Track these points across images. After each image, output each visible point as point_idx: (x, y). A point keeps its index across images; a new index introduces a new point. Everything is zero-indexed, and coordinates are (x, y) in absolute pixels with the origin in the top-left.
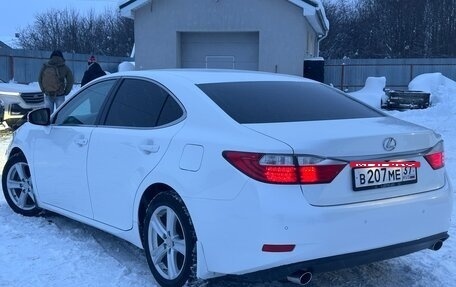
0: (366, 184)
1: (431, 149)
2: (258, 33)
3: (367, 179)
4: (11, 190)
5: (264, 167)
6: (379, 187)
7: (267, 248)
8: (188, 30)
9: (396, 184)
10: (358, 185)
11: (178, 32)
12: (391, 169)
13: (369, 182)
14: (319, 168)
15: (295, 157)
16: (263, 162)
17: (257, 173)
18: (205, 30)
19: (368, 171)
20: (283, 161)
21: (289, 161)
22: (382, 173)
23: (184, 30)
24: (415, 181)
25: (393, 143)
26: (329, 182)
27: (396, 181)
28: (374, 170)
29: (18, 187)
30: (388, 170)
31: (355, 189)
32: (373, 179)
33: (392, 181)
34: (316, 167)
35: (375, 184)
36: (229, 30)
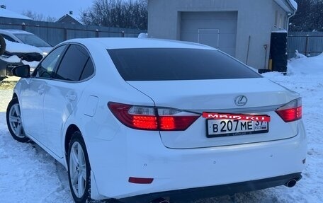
0: (219, 132)
1: (284, 105)
2: (237, 12)
3: (220, 128)
4: (12, 123)
5: (133, 116)
6: (231, 135)
7: (132, 180)
8: (186, 10)
9: (247, 133)
10: (211, 132)
11: (178, 12)
12: (243, 122)
13: (222, 130)
14: (176, 118)
15: (156, 109)
16: (132, 111)
17: (127, 121)
18: (199, 10)
19: (221, 122)
20: (147, 111)
21: (151, 112)
22: (235, 124)
23: (183, 10)
24: (267, 131)
25: (244, 100)
26: (184, 130)
27: (247, 131)
28: (226, 121)
29: (16, 121)
30: (240, 122)
31: (208, 136)
32: (226, 128)
33: (244, 130)
34: (174, 117)
35: (228, 132)
36: (216, 10)
